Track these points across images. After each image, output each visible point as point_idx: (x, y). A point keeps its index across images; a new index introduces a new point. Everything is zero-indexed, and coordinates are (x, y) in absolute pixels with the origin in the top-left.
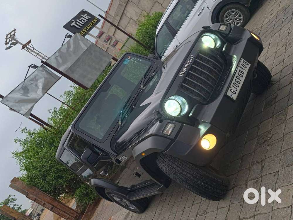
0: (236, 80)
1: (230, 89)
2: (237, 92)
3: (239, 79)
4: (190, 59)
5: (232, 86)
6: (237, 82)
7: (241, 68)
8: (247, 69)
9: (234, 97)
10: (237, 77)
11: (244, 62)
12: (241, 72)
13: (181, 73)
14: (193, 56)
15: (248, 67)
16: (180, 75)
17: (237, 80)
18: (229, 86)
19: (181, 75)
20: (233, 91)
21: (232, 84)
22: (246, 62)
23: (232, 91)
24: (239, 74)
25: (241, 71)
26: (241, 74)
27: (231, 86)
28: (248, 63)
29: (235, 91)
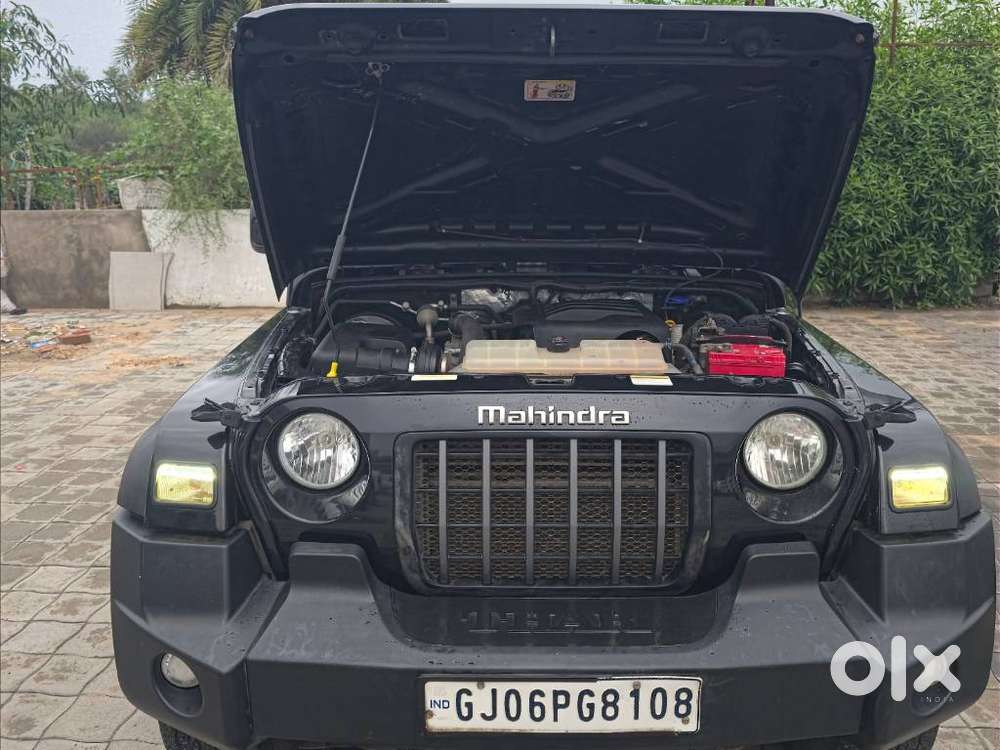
0: (542, 694)
1: (471, 686)
2: (477, 724)
3: (556, 707)
4: (601, 414)
5: (494, 692)
6: (533, 704)
7: (635, 694)
8: (646, 723)
9: (443, 720)
10: (556, 694)
11: (683, 696)
12: (606, 704)
13: (492, 409)
14: (627, 421)
15: (671, 723)
16: (481, 409)
17: (548, 701)
18: (481, 677)
19: (486, 412)
20: (469, 705)
21: (503, 688)
22: (694, 703)
23: (465, 698)
24: (587, 699)
25: (610, 698)
26: (591, 706)
27: (489, 686)
28: (693, 717)
29: (476, 713)
